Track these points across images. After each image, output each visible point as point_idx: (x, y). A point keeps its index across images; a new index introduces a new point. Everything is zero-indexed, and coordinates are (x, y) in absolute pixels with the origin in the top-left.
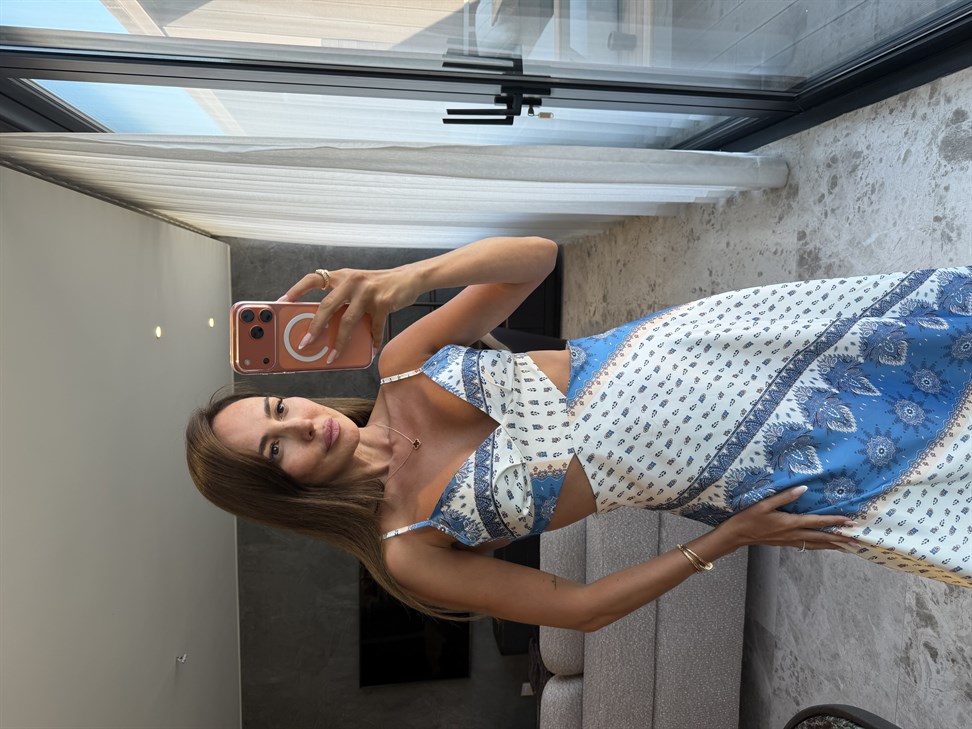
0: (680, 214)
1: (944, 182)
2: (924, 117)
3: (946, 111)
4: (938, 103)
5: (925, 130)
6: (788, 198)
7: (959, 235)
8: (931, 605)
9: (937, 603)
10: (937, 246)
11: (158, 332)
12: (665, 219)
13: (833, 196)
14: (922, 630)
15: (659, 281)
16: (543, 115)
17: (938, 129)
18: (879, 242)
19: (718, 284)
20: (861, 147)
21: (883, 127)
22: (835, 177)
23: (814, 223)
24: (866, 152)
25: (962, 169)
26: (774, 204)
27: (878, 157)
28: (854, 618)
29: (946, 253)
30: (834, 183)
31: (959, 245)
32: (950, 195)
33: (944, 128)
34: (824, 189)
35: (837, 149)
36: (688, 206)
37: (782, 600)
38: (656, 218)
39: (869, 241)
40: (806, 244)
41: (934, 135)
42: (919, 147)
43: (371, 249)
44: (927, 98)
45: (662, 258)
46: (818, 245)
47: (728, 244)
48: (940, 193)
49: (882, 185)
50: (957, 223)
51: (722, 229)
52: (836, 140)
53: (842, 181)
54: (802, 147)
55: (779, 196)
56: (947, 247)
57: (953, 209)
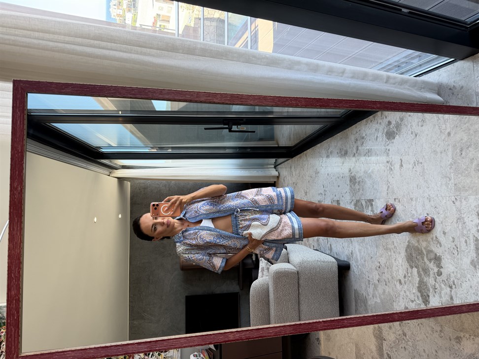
1: (388, 148)
2: (380, 123)
3: (386, 121)
4: (383, 118)
5: (381, 128)
6: (344, 155)
7: (394, 168)
10: (388, 172)
11: (95, 220)
13: (357, 154)
15: (308, 191)
18: (372, 172)
19: (326, 191)
20: (364, 135)
21: (369, 127)
22: (357, 147)
23: (353, 165)
25: (392, 143)
26: (341, 158)
27: (369, 139)
29: (391, 175)
30: (357, 149)
31: (395, 172)
32: (390, 152)
33: (386, 128)
34: (355, 151)
35: (357, 136)
39: (370, 171)
40: (351, 173)
41: (383, 129)
42: (380, 134)
44: (380, 116)
45: (307, 181)
46: (355, 174)
47: (328, 174)
48: (387, 152)
49: (371, 149)
50: (393, 163)
51: (325, 168)
52: (357, 133)
53: (360, 148)
54: (347, 135)
55: (342, 155)
56: (391, 173)
57: (391, 158)
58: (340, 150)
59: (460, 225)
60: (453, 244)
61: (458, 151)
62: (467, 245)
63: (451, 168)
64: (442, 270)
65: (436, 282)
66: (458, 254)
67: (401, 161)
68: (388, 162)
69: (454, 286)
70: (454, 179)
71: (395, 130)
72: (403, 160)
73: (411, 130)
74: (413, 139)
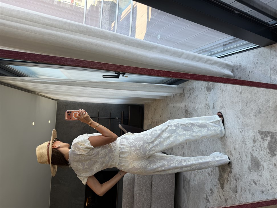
0: (165, 98)
1: (207, 96)
7: (209, 108)
8: (208, 197)
9: (209, 196)
10: (206, 110)
11: (33, 124)
12: (163, 99)
13: (190, 97)
14: (207, 204)
15: (162, 115)
16: (126, 77)
18: (197, 108)
19: (172, 116)
23: (187, 103)
24: (195, 88)
25: (209, 93)
26: (181, 98)
27: (197, 89)
28: (196, 201)
29: (208, 112)
31: (210, 110)
32: (208, 99)
34: (189, 95)
35: (191, 87)
36: (166, 97)
37: (184, 198)
38: (161, 99)
39: (196, 108)
40: (186, 108)
41: (205, 85)
42: (203, 88)
43: (95, 103)
45: (162, 109)
46: (188, 108)
47: (173, 107)
48: (206, 98)
49: (198, 96)
50: (209, 105)
51: (172, 103)
52: (190, 85)
53: (191, 94)
54: (185, 85)
56: (208, 110)
57: (208, 102)
59: (243, 146)
60: (239, 156)
61: (245, 103)
62: (246, 158)
63: (241, 112)
64: (232, 170)
65: (228, 176)
66: (241, 162)
67: (214, 105)
68: (206, 104)
69: (238, 180)
70: (242, 119)
71: (211, 86)
73: (220, 87)
74: (221, 93)
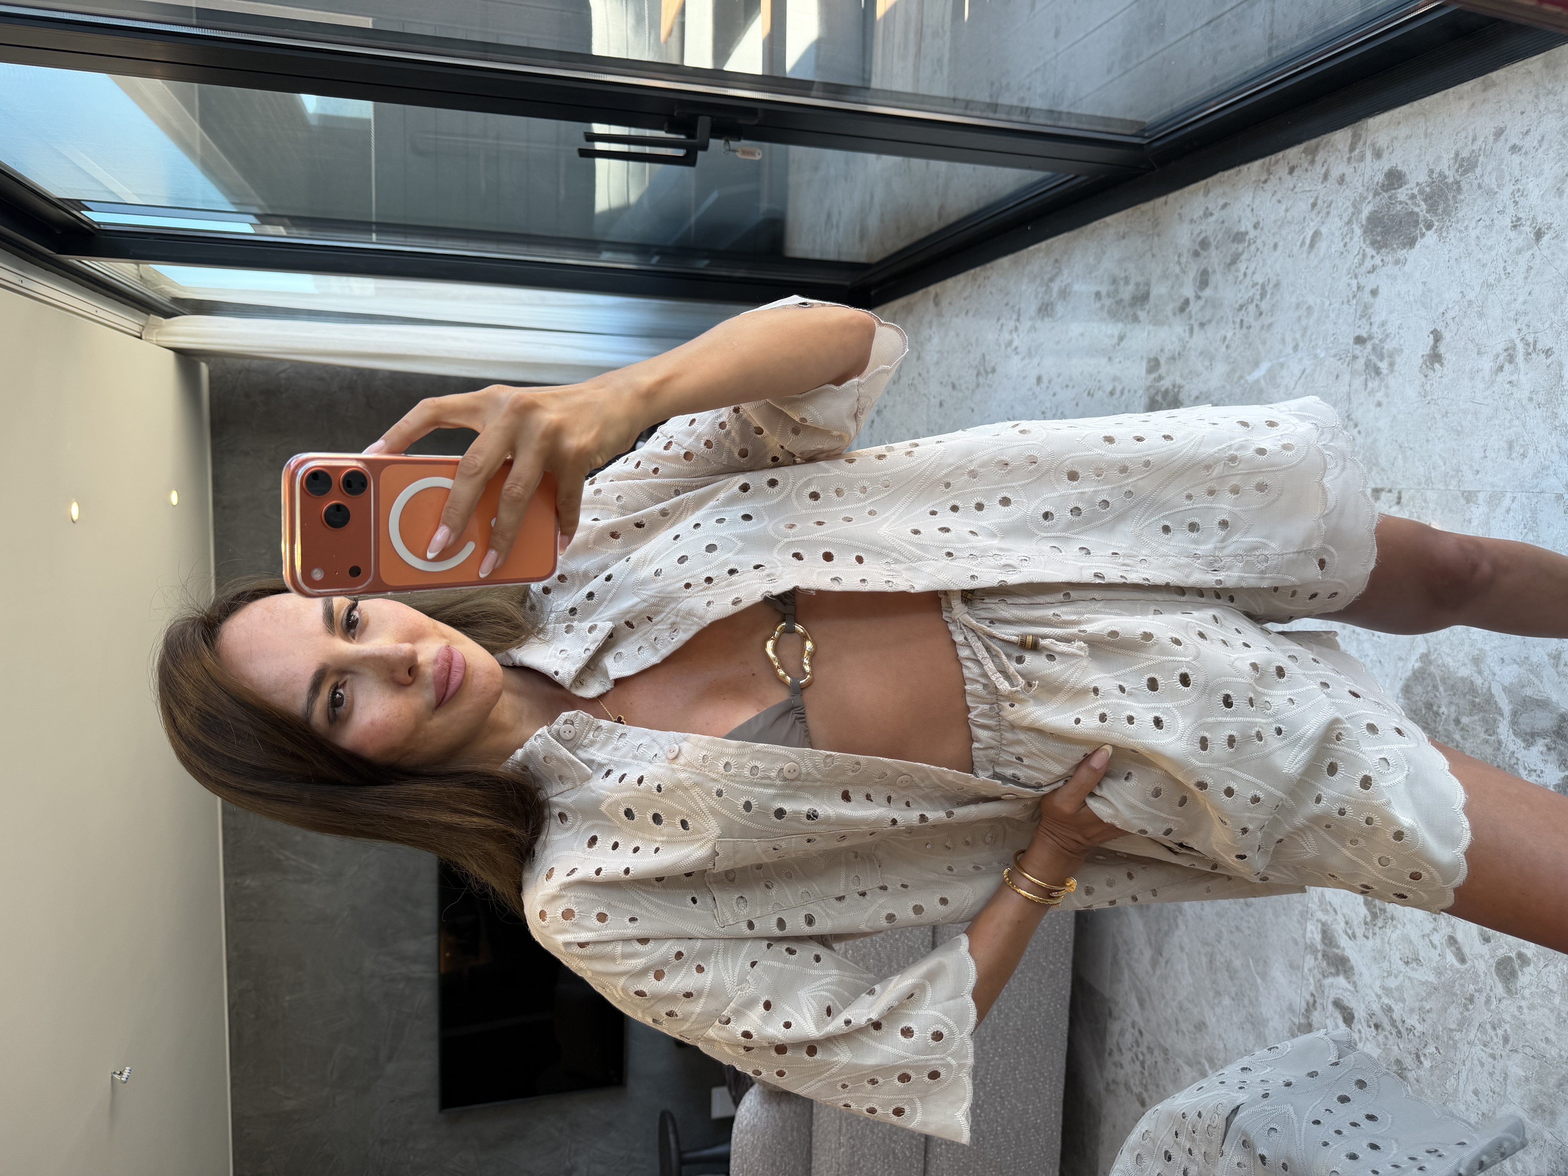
1: (1370, 282)
2: (1342, 180)
3: (1373, 171)
4: (1362, 158)
5: (1343, 201)
6: (1133, 305)
7: (1392, 365)
8: (1343, 941)
9: (1353, 937)
10: (1358, 382)
11: (75, 511)
13: (1201, 303)
14: (1330, 980)
16: (744, 153)
17: (1363, 198)
18: (1271, 375)
20: (1246, 225)
21: (1279, 196)
22: (1205, 272)
23: (1172, 346)
24: (1252, 233)
25: (1397, 262)
26: (1112, 315)
27: (1271, 241)
28: (1228, 965)
29: (1372, 393)
30: (1204, 284)
31: (1391, 381)
32: (1379, 303)
33: (1370, 197)
34: (1188, 291)
35: (1209, 227)
37: (1120, 942)
39: (1257, 374)
40: (1160, 378)
41: (1356, 206)
42: (1333, 226)
44: (1347, 149)
46: (1179, 381)
47: (1039, 378)
48: (1364, 300)
49: (1277, 285)
50: (1388, 346)
51: (1030, 356)
52: (1207, 214)
53: (1216, 278)
54: (1156, 224)
55: (1119, 302)
56: (1373, 384)
57: (1383, 324)
58: (1114, 281)
67: (1438, 339)
71: (1421, 209)
72: (1447, 335)
73: (1511, 210)
74: (1519, 251)
